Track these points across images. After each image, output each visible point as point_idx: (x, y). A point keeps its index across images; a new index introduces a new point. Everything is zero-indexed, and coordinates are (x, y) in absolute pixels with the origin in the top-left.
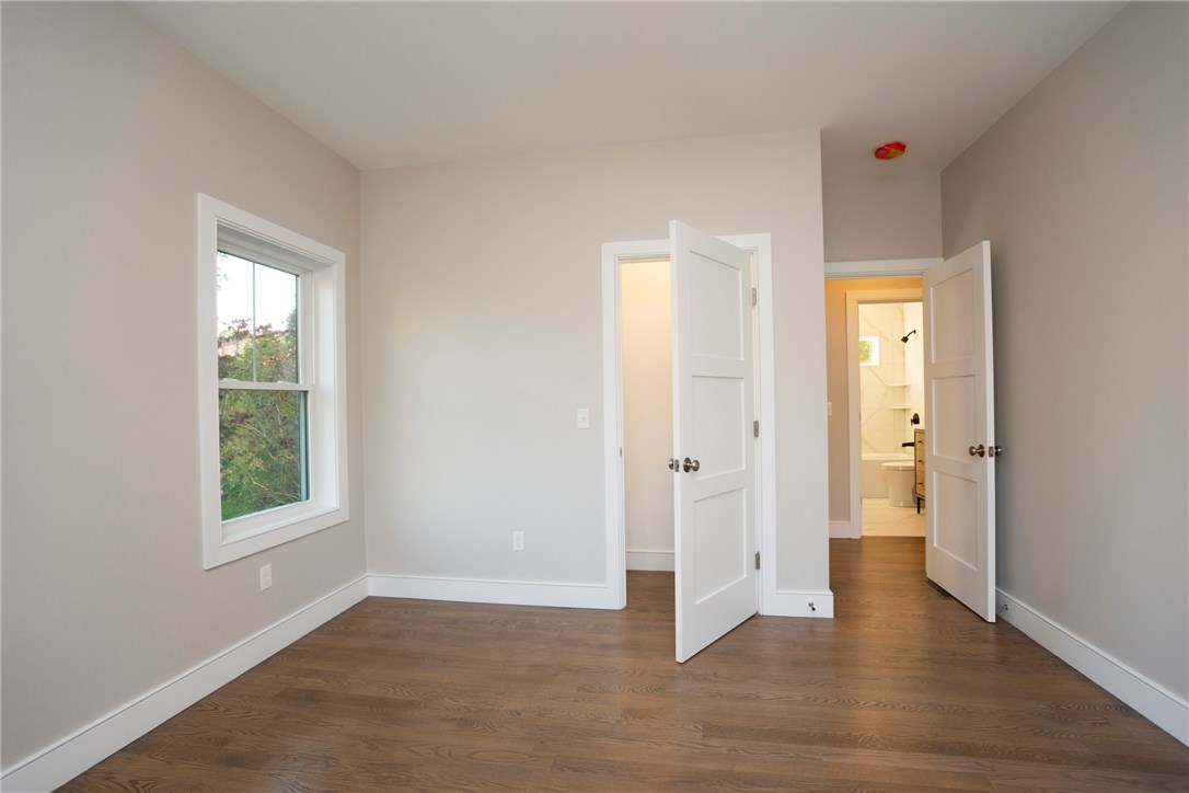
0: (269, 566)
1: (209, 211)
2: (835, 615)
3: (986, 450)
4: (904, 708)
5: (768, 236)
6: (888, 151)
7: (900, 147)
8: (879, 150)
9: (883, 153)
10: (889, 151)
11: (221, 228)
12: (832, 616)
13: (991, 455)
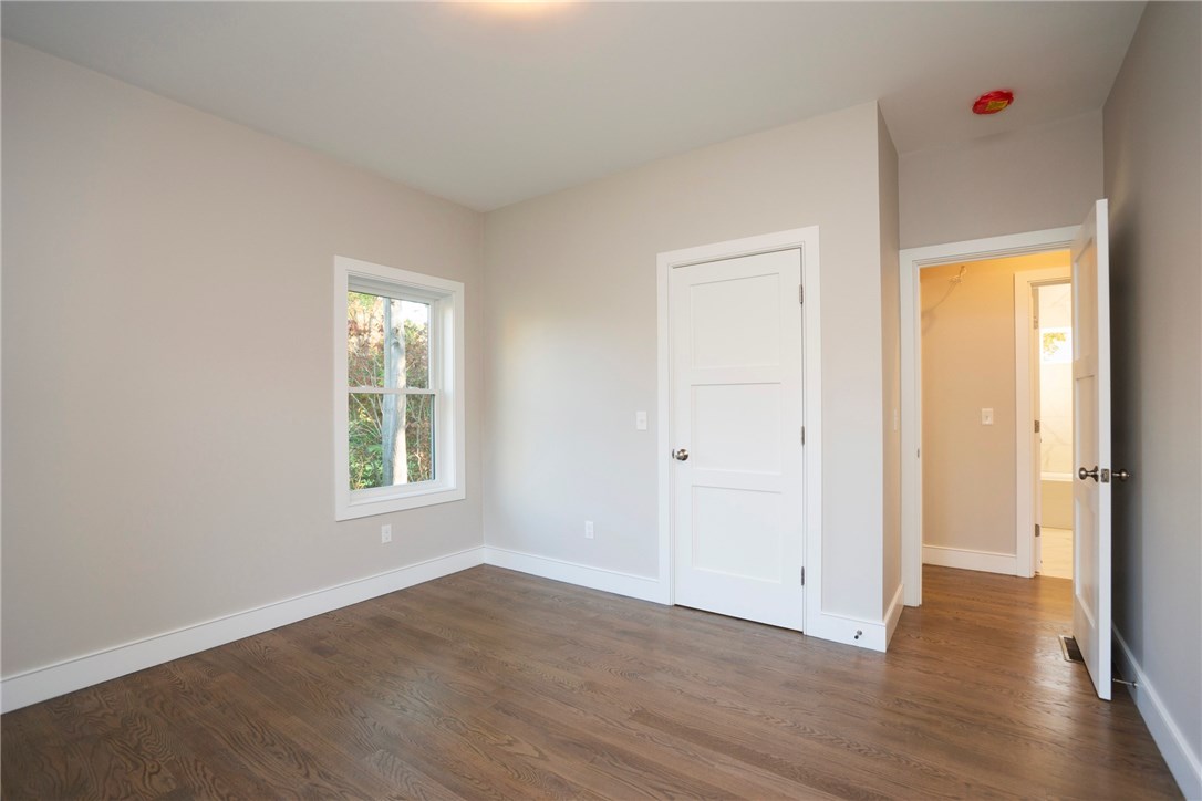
0: (389, 526)
1: (344, 266)
2: (888, 650)
3: (1099, 473)
4: (860, 751)
5: (815, 229)
6: (986, 104)
7: (1006, 97)
8: (977, 104)
9: (982, 106)
10: (992, 102)
11: (350, 277)
12: (884, 650)
13: (1105, 481)
